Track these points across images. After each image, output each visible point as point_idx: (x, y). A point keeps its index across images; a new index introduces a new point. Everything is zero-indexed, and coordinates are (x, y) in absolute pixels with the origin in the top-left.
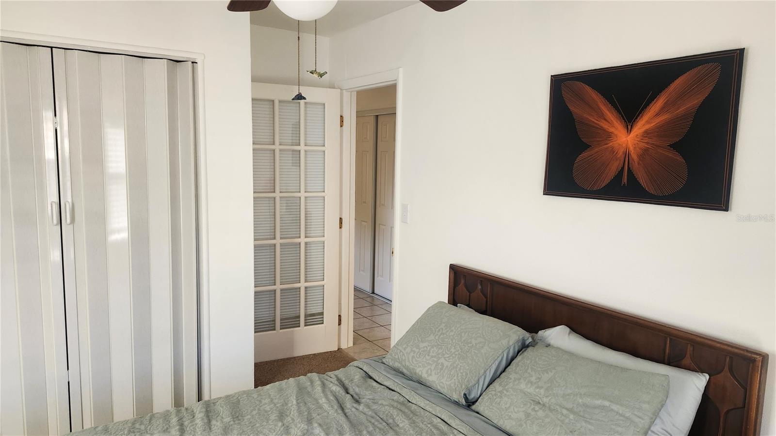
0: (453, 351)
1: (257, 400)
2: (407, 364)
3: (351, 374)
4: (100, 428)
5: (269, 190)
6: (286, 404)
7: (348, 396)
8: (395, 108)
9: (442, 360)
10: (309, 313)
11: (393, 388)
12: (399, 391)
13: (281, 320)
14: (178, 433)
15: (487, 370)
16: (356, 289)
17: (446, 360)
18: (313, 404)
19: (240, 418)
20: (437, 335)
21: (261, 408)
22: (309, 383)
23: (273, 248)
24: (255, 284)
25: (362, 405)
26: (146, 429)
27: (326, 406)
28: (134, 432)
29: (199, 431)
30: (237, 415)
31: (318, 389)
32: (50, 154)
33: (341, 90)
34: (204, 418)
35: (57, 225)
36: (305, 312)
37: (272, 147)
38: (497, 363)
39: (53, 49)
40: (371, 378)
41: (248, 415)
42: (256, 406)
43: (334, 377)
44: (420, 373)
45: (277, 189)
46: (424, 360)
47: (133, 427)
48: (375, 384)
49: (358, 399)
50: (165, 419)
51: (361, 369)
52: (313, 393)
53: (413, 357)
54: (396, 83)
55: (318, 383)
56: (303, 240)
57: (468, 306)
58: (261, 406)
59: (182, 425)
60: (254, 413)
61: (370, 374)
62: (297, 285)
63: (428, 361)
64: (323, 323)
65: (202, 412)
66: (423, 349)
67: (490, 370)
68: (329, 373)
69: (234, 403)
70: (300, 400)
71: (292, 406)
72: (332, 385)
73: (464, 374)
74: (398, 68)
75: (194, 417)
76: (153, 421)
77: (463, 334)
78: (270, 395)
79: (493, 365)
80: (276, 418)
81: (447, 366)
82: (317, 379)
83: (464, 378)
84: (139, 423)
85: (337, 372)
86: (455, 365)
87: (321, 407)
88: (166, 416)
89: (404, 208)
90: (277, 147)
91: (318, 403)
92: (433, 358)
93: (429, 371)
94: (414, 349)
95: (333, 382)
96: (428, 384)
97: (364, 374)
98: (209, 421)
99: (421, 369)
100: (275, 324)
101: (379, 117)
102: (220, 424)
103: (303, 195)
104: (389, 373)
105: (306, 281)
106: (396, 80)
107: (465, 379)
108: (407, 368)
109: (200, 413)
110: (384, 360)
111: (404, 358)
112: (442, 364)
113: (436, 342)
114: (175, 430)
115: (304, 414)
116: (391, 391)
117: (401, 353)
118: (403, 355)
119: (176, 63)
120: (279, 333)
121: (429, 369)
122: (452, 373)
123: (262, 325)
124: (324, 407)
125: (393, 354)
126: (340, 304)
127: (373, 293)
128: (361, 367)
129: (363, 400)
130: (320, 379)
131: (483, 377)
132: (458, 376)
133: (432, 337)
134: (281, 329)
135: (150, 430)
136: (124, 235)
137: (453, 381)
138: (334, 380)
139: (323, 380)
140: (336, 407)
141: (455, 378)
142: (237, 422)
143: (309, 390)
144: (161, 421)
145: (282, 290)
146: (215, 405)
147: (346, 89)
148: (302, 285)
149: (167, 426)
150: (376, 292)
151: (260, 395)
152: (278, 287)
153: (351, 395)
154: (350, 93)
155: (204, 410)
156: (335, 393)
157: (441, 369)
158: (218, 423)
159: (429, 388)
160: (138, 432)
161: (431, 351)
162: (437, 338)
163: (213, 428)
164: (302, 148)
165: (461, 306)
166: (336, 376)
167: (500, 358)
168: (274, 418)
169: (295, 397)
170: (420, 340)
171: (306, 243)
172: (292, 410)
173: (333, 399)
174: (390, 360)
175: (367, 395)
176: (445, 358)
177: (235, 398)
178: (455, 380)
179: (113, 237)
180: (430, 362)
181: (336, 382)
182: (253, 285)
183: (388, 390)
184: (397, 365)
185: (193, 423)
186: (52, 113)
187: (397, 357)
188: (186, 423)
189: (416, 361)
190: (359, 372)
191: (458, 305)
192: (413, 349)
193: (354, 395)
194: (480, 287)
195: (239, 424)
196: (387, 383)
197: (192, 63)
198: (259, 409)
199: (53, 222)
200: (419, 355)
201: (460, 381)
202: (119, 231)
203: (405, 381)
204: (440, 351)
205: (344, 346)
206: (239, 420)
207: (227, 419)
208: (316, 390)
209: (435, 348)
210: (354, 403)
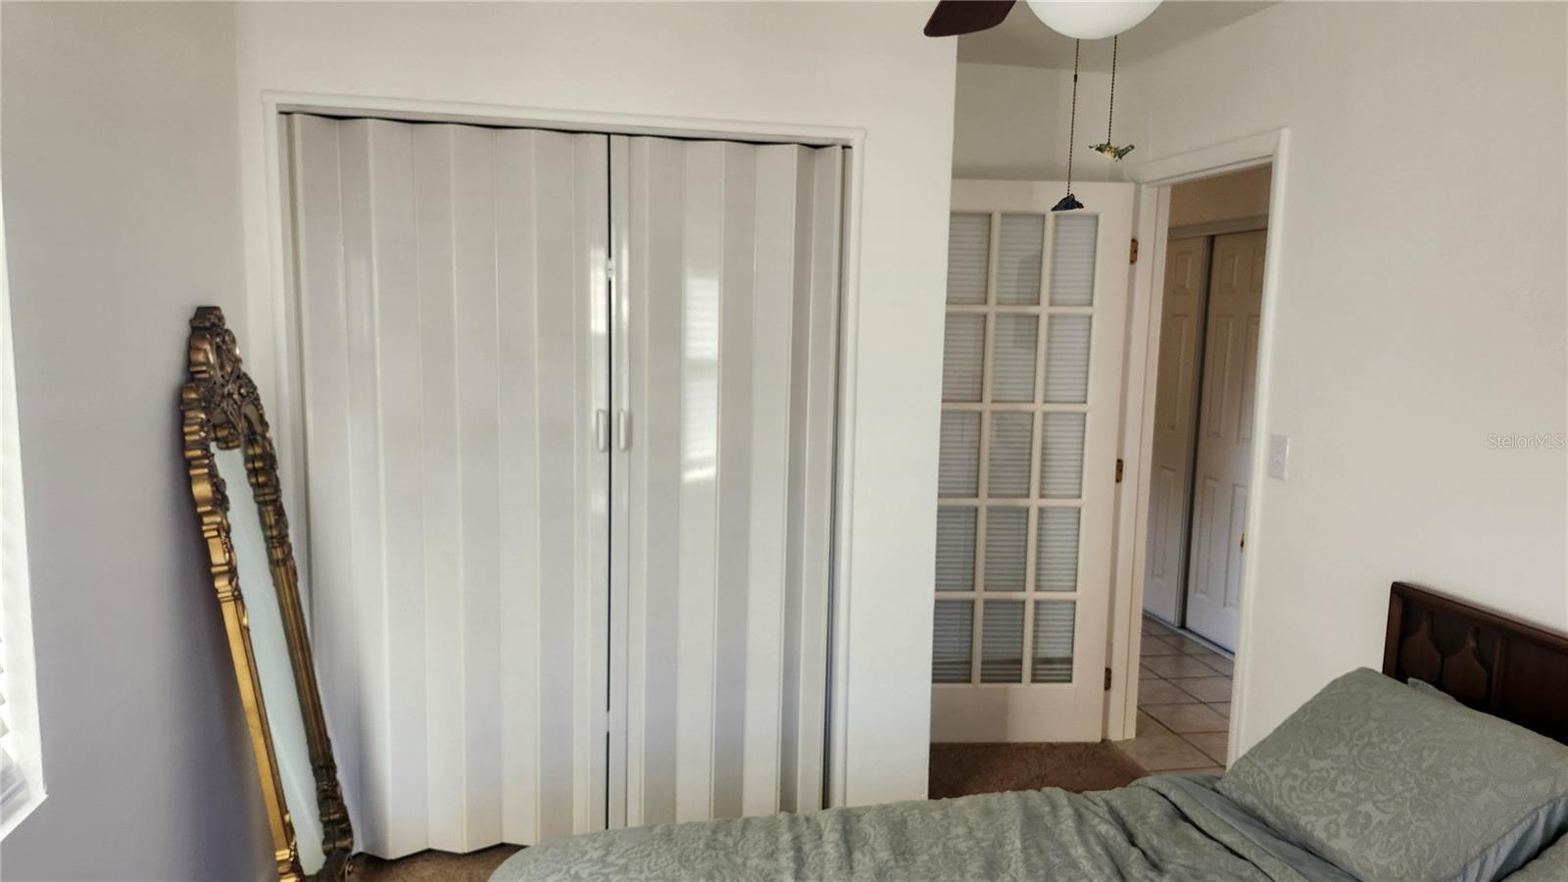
0: (1398, 788)
1: (941, 826)
2: (1276, 801)
3: (1140, 801)
4: (657, 830)
5: (970, 398)
6: (999, 843)
7: (1135, 853)
8: (1266, 217)
9: (1367, 807)
10: (1044, 656)
11: (1241, 852)
12: (1256, 861)
13: (983, 663)
14: (791, 865)
15: (1490, 846)
16: (1148, 618)
17: (1377, 808)
18: (1058, 856)
19: (908, 856)
20: (1357, 745)
21: (950, 844)
22: (1047, 809)
23: (973, 514)
24: (936, 585)
25: (1168, 876)
26: (736, 844)
27: (1086, 865)
28: (716, 849)
29: (830, 870)
30: (902, 850)
31: (1068, 825)
32: (599, 325)
33: (1138, 184)
34: (840, 843)
35: (603, 451)
36: (1033, 654)
37: (981, 309)
38: (1518, 833)
39: (612, 137)
40: (1186, 819)
41: (923, 853)
42: (939, 838)
43: (1102, 804)
44: (1309, 827)
45: (988, 396)
46: (1320, 799)
47: (714, 838)
48: (1196, 834)
49: (1157, 862)
50: (769, 832)
51: (1164, 796)
52: (1057, 831)
53: (1292, 788)
54: (1271, 163)
55: (1066, 811)
56: (1034, 503)
57: (1440, 685)
58: (948, 840)
59: (798, 849)
60: (937, 850)
61: (1185, 810)
62: (1018, 595)
63: (1330, 804)
64: (1070, 681)
65: (836, 830)
66: (1317, 774)
67: (1499, 847)
68: (1092, 794)
69: (896, 821)
70: (1030, 841)
71: (1011, 851)
72: (1096, 821)
73: (1426, 848)
74: (1279, 129)
75: (821, 837)
76: (749, 833)
77: (1425, 753)
78: (966, 821)
79: (1507, 837)
80: (981, 871)
81: (1381, 822)
82: (1065, 802)
83: (1426, 857)
84: (724, 832)
85: (1107, 794)
86: (1402, 823)
87: (1074, 865)
88: (771, 827)
89: (1277, 443)
90: (992, 309)
91: (1068, 854)
92: (1344, 799)
93: (1333, 826)
94: (1296, 771)
95: (1101, 814)
96: (1328, 856)
97: (1170, 809)
98: (850, 852)
99: (1312, 818)
100: (970, 669)
101: (1217, 240)
102: (870, 860)
103: (1039, 407)
104: (1226, 812)
105: (1038, 588)
106: (1271, 156)
107: (1429, 860)
108: (1277, 812)
109: (831, 831)
110: (1218, 785)
111: (1268, 788)
112: (1368, 817)
113: (1354, 763)
114: (788, 858)
115: (1038, 874)
116: (1236, 858)
117: (1263, 775)
118: (1267, 779)
119: (812, 149)
120: (976, 690)
121: (1330, 823)
122: (1392, 840)
123: (948, 670)
124: (1081, 865)
125: (1242, 775)
126: (1110, 645)
127: (1183, 626)
128: (1165, 792)
129: (1170, 867)
130: (1071, 803)
131: (1477, 863)
132: (1408, 850)
133: (1342, 749)
134: (983, 681)
135: (742, 849)
136: (709, 472)
137: (1395, 858)
138: (1103, 810)
139: (1077, 805)
140: (1107, 871)
141: (1402, 852)
142: (901, 863)
143: (1049, 825)
144: (762, 834)
145: (987, 602)
146: (859, 821)
147: (1148, 183)
148: (1030, 595)
149: (773, 847)
150: (1190, 624)
151: (946, 816)
152: (980, 595)
153: (1142, 851)
154: (1156, 190)
155: (839, 827)
156: (1106, 839)
157: (1364, 827)
158: (867, 859)
159: (1333, 867)
160: (722, 849)
161: (1339, 783)
162: (1355, 752)
163: (858, 868)
164: (1044, 310)
165: (1417, 684)
166: (1107, 802)
167: (1528, 822)
168: (976, 870)
169: (1018, 833)
170: (1312, 753)
171: (1041, 510)
172: (1014, 859)
173: (1102, 853)
174: (1233, 787)
175: (1178, 858)
176: (1375, 803)
177: (897, 813)
178: (1400, 857)
179: (691, 476)
180: (1336, 806)
181: (1107, 816)
182: (933, 587)
183: (1228, 854)
184: (1249, 799)
185: (820, 850)
186: (602, 253)
187: (1250, 782)
188: (807, 848)
189: (1299, 798)
190: (1160, 803)
191: (1410, 680)
192: (1292, 771)
193: (1149, 852)
194: (1471, 643)
195: (907, 868)
196: (1226, 838)
197: (844, 147)
198: (944, 845)
199: (598, 446)
200: (1308, 788)
201: (1416, 863)
202: (700, 464)
203: (1272, 840)
204: (1362, 785)
205: (1115, 736)
206: (906, 860)
207: (884, 855)
208: (1063, 826)
209: (1350, 777)
210: (1150, 870)
